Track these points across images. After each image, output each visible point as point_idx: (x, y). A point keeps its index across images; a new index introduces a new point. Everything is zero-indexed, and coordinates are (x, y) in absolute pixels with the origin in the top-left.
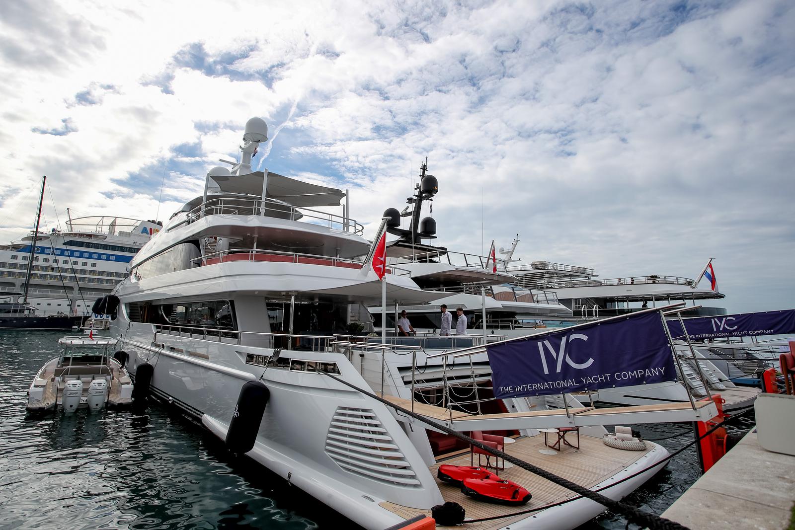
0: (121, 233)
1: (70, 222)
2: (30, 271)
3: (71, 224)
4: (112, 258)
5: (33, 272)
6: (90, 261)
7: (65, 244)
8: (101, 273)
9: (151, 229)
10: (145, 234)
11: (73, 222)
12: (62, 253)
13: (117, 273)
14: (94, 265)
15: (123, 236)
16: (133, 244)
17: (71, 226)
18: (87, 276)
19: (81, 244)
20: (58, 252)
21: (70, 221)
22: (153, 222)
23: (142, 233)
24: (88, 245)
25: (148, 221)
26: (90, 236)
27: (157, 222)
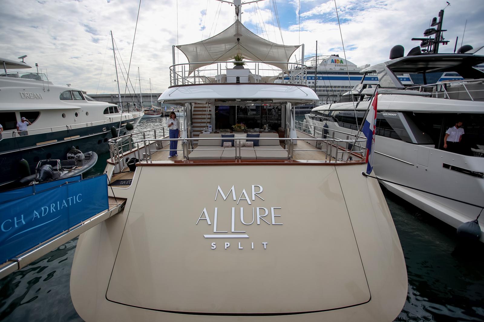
2: (315, 89)
4: (321, 78)
5: (316, 89)
9: (335, 60)
10: (333, 63)
22: (334, 55)
23: (331, 63)
25: (332, 55)
27: (336, 55)
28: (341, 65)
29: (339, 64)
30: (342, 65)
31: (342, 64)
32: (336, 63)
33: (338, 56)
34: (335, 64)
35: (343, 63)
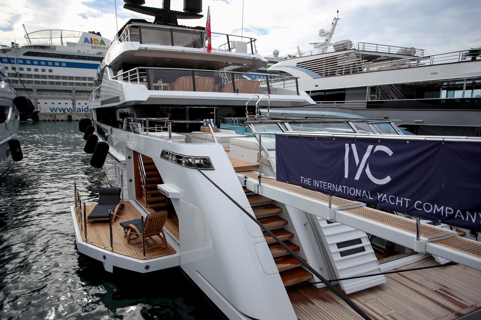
0: (68, 43)
1: (28, 36)
3: (29, 38)
6: (47, 68)
7: (25, 54)
8: (58, 77)
9: (91, 39)
10: (87, 44)
11: (30, 36)
12: (25, 62)
13: (69, 77)
14: (51, 71)
15: (70, 46)
16: (77, 52)
17: (29, 39)
18: (48, 80)
19: (37, 54)
20: (21, 61)
21: (27, 34)
22: (93, 33)
23: (85, 42)
24: (43, 55)
25: (90, 32)
26: (43, 47)
27: (96, 32)
28: (101, 48)
29: (99, 45)
30: (104, 48)
31: (102, 46)
32: (92, 43)
33: (99, 34)
34: (90, 44)
35: (105, 45)
